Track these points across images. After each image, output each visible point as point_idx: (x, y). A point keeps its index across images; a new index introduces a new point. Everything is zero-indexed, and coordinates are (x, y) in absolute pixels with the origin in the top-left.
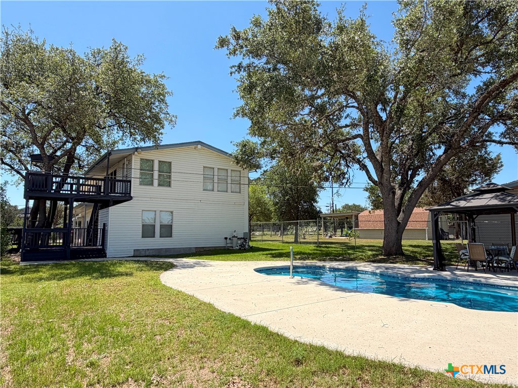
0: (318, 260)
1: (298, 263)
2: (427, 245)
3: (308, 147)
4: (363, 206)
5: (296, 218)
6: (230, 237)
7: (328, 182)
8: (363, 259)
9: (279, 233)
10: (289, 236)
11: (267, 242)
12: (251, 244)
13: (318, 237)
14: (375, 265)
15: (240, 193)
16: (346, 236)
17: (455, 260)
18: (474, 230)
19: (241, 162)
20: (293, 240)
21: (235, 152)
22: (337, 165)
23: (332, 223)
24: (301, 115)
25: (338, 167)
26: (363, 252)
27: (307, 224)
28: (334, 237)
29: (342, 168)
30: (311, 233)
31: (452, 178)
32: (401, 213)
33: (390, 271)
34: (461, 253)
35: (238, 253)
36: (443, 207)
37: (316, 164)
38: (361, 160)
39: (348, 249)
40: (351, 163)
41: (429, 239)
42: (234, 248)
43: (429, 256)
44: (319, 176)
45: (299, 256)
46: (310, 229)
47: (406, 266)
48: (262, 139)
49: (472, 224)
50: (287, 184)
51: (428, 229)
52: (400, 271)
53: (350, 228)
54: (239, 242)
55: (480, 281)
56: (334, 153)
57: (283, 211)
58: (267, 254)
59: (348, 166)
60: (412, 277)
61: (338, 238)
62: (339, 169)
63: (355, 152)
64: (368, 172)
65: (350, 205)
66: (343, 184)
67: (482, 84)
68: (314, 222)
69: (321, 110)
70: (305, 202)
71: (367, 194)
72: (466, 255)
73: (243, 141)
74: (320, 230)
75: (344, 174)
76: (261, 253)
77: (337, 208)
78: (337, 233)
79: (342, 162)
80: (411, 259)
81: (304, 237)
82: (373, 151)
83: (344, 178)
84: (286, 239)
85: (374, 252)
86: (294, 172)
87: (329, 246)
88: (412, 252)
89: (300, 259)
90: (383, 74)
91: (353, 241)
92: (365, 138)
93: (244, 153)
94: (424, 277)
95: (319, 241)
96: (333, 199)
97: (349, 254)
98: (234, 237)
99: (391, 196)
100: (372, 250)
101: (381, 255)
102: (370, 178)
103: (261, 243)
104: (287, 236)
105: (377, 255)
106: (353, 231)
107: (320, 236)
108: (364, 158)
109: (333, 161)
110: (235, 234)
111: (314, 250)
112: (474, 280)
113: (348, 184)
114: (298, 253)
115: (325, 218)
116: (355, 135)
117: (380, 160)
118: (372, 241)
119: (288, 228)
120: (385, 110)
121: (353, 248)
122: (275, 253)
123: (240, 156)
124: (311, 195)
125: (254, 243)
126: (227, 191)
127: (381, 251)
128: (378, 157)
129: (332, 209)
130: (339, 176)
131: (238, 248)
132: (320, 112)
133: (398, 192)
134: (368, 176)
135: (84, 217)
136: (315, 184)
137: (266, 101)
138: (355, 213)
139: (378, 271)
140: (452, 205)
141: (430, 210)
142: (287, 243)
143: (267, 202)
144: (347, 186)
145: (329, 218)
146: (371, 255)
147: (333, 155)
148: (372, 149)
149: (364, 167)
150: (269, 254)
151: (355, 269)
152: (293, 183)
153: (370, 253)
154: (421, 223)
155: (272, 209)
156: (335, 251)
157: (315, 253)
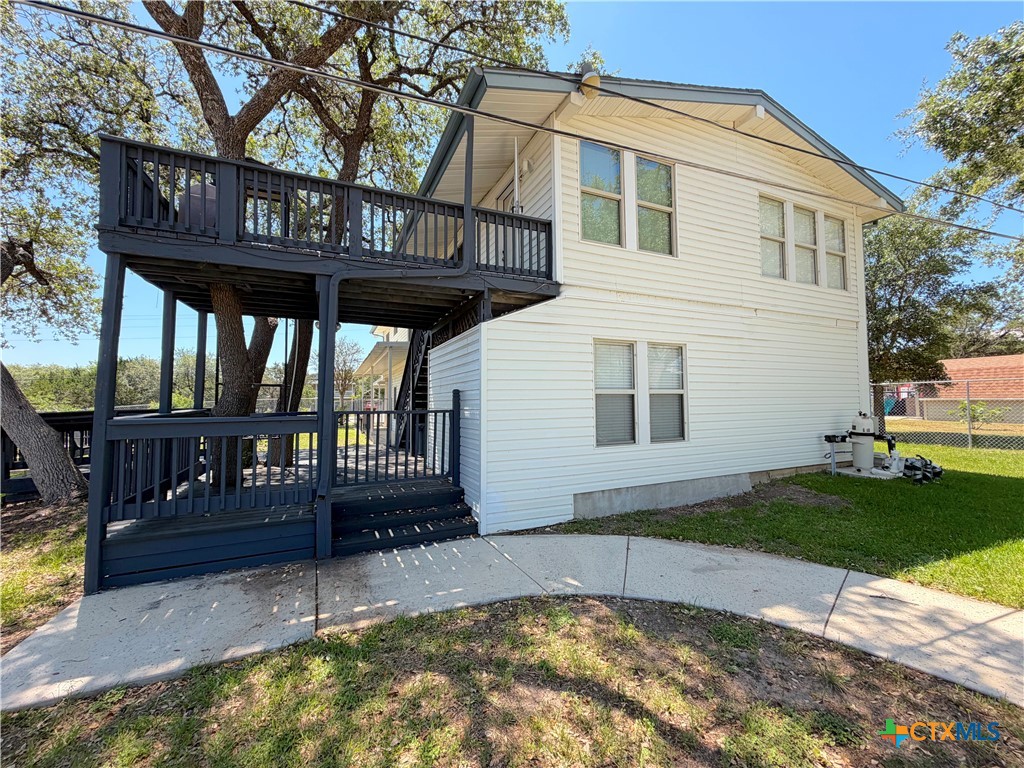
15: (845, 289)
42: (866, 473)
98: (865, 433)
126: (816, 284)
135: (388, 380)
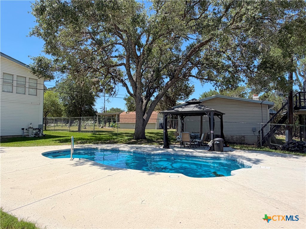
0: (93, 143)
1: (79, 146)
2: (156, 132)
3: (89, 68)
4: (122, 109)
5: (79, 115)
6: (26, 128)
7: (102, 93)
8: (122, 142)
9: (68, 125)
10: (75, 127)
11: (58, 131)
12: (45, 133)
13: (94, 127)
14: (130, 146)
15: (36, 95)
16: (112, 127)
17: (172, 141)
18: (183, 124)
19: (37, 73)
20: (77, 130)
21: (32, 64)
22: (108, 82)
23: (103, 119)
24: (86, 45)
25: (109, 83)
26: (122, 137)
27: (88, 119)
28: (104, 128)
29: (112, 84)
30: (89, 125)
31: (171, 95)
32: (146, 114)
33: (139, 150)
34: (177, 137)
35: (32, 140)
36: (170, 111)
37: (95, 80)
38: (123, 80)
39: (113, 135)
40: (117, 82)
41: (157, 129)
42: (30, 136)
43: (159, 139)
44: (97, 88)
45: (80, 141)
46: (89, 122)
47: (147, 146)
48: (55, 58)
49: (182, 121)
50: (74, 92)
51: (157, 123)
52: (145, 150)
53: (115, 122)
54: (34, 132)
55: (189, 154)
56: (107, 74)
57: (70, 110)
58: (56, 140)
59: (115, 84)
60: (152, 153)
61: (107, 128)
62: (109, 85)
63: (120, 75)
64: (127, 88)
65: (115, 108)
66: (112, 94)
67: (189, 45)
68: (92, 118)
69: (99, 43)
70: (86, 105)
71: (125, 102)
72: (180, 139)
73: (40, 57)
74: (96, 123)
75: (112, 88)
76: (52, 139)
77: (107, 110)
78: (106, 125)
79: (112, 81)
80: (150, 141)
81: (85, 127)
82: (131, 75)
83: (112, 91)
84: (72, 128)
85: (129, 137)
86: (79, 84)
87: (101, 133)
88: (150, 137)
89: (80, 143)
90: (143, 19)
91: (116, 131)
92: (127, 66)
93: (40, 66)
94: (159, 153)
95: (95, 130)
96: (105, 104)
97: (114, 139)
98: (30, 128)
99: (141, 103)
100: (127, 136)
101: (133, 139)
102: (129, 92)
103: (53, 132)
104: (73, 127)
105: (131, 139)
106: (116, 124)
107: (96, 127)
108: (125, 79)
109: (106, 79)
110: (31, 126)
111: (91, 136)
112: (186, 154)
113: (115, 95)
114: (80, 139)
115: (99, 116)
116: (121, 63)
117: (135, 81)
118: (127, 130)
119: (74, 122)
120: (139, 50)
121: (116, 134)
122: (62, 140)
123: (36, 68)
124: (91, 101)
125: (48, 132)
126: (25, 94)
127: (132, 136)
128: (134, 79)
129: (104, 111)
130: (109, 89)
131: (33, 136)
132: (98, 45)
133: (145, 102)
134: (127, 90)
136: (94, 93)
137: (55, 20)
138: (117, 113)
139: (132, 150)
140: (175, 110)
141: (163, 113)
142: (73, 131)
143: (59, 103)
144: (114, 96)
145: (102, 116)
146: (127, 139)
147: (106, 75)
148: (131, 73)
149: (125, 85)
150: (58, 140)
151: (117, 149)
152: (78, 92)
153: (126, 138)
154: (154, 120)
155: (63, 108)
156: (105, 137)
157: (91, 139)
